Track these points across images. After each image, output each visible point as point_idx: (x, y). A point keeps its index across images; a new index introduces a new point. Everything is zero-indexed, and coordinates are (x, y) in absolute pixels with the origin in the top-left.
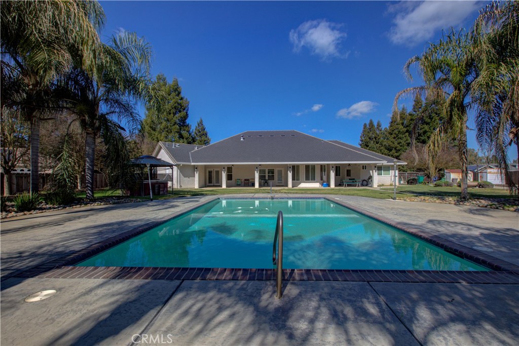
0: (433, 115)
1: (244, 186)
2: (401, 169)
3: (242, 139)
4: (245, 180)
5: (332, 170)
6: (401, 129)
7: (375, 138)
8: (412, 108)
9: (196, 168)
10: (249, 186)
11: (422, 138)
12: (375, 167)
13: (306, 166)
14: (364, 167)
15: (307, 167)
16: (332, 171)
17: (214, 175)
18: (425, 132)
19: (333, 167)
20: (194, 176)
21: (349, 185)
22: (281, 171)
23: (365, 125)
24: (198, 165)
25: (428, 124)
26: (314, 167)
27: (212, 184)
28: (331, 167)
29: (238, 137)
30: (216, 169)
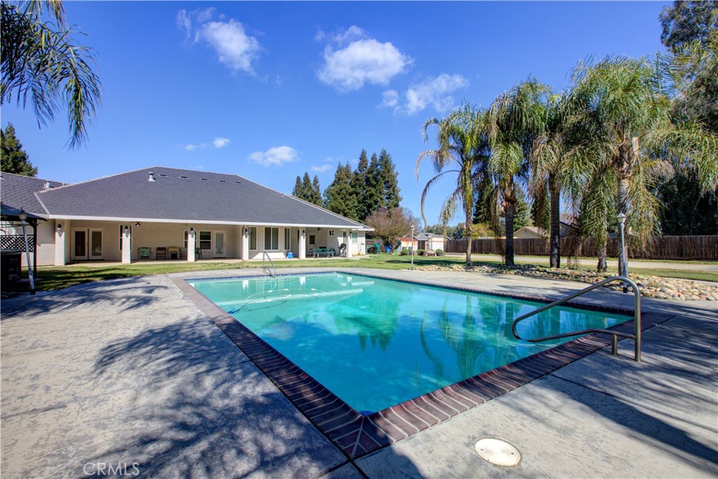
0: (379, 177)
1: (157, 259)
2: (368, 236)
3: (151, 179)
4: (159, 249)
5: (303, 235)
6: (349, 189)
7: (312, 196)
8: (358, 166)
9: (60, 226)
10: (165, 259)
11: (369, 201)
12: (350, 233)
13: (266, 228)
14: (331, 232)
15: (268, 230)
16: (302, 237)
17: (89, 240)
18: (371, 195)
19: (304, 232)
20: (53, 241)
21: (321, 256)
22: (222, 235)
23: (298, 179)
24: (63, 221)
25: (374, 186)
26: (276, 230)
27: (85, 258)
28: (301, 232)
29: (144, 173)
30: (92, 230)
